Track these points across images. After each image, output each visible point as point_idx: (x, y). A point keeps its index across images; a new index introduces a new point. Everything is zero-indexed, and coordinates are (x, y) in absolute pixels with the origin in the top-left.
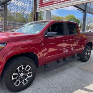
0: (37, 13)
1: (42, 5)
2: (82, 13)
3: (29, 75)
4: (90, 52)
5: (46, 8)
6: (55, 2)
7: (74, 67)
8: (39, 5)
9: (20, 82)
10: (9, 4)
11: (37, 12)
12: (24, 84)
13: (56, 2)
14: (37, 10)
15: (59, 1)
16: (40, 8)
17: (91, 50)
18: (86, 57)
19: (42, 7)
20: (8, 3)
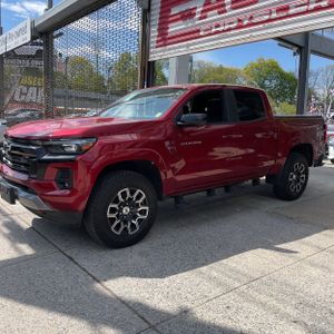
0: (149, 63)
3: (141, 213)
4: (306, 173)
6: (202, 33)
8: (158, 42)
10: (61, 34)
11: (150, 60)
12: (130, 233)
13: (205, 31)
14: (151, 55)
16: (158, 49)
18: (293, 188)
19: (165, 45)
20: (57, 32)
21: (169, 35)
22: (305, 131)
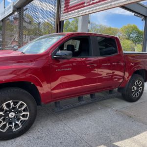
0: (60, 22)
1: (67, 9)
2: (142, 20)
3: (23, 116)
4: (143, 86)
5: (74, 13)
6: (85, 4)
7: (109, 110)
8: (64, 10)
9: (8, 126)
11: (61, 20)
12: (14, 130)
13: (87, 3)
14: (61, 18)
15: (91, 2)
16: (65, 14)
17: (145, 83)
18: (134, 95)
19: (67, 12)
20: (24, 8)
21: (70, 7)
22: (144, 62)
